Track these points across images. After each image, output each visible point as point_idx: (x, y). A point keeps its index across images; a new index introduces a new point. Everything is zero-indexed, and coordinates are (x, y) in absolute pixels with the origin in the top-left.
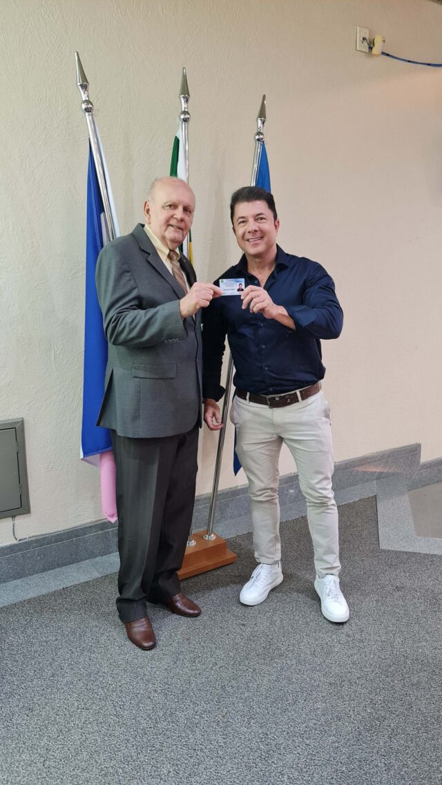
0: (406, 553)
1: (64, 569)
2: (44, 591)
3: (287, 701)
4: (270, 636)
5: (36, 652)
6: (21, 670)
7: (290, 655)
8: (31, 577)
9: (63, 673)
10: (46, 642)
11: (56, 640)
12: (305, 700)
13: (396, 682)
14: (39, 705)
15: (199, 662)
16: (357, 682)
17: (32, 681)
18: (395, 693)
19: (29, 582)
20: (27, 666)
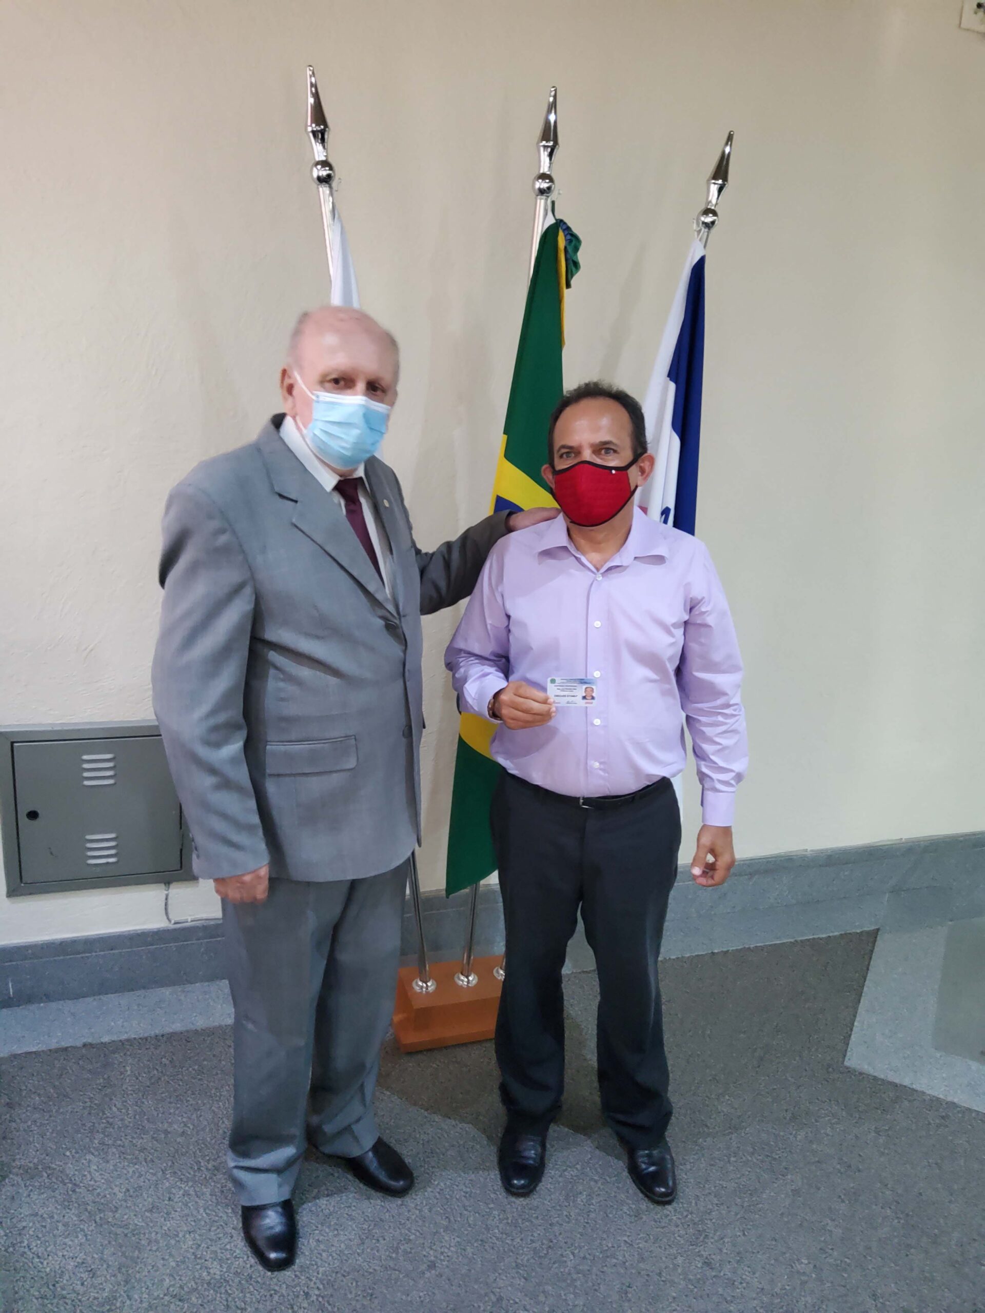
0: (895, 1086)
5: (143, 1150)
6: (108, 1182)
8: (189, 987)
9: (170, 1210)
10: (166, 1132)
11: (183, 1133)
14: (108, 1266)
19: (182, 998)
20: (119, 1177)
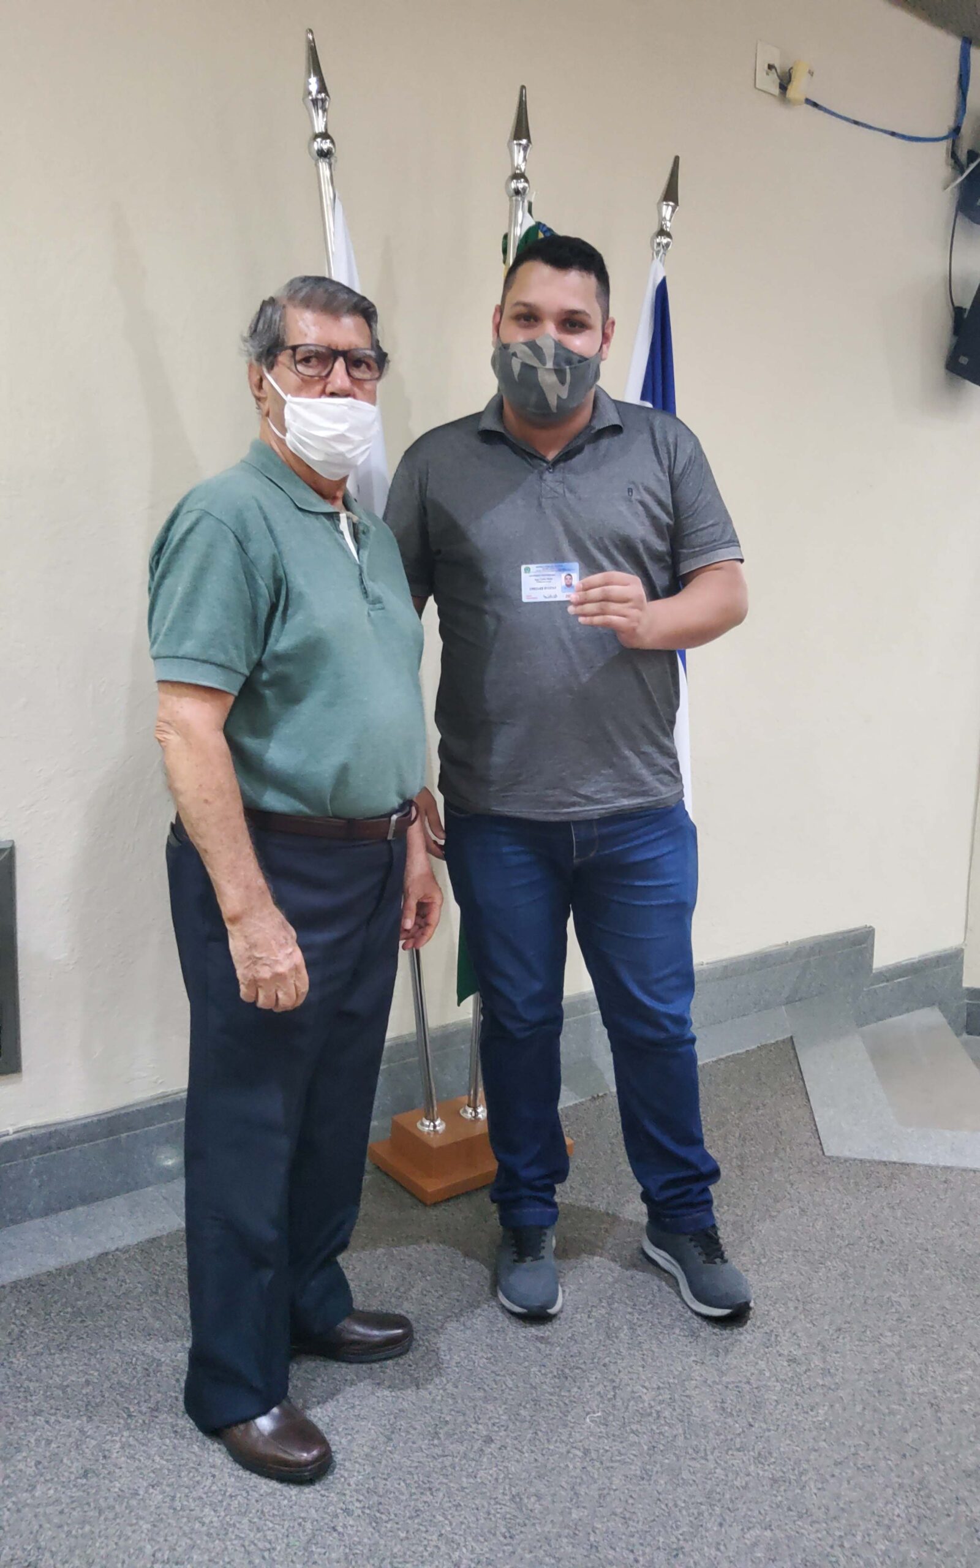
0: (885, 1163)
1: (97, 1209)
2: (52, 1263)
3: (678, 1527)
4: (612, 1367)
5: (37, 1413)
7: (667, 1414)
8: (16, 1228)
9: (112, 1468)
10: (62, 1388)
11: (88, 1383)
12: (721, 1525)
13: (926, 1468)
15: (449, 1435)
16: (837, 1472)
17: (34, 1487)
18: (929, 1496)
19: (13, 1241)
20: (18, 1450)
